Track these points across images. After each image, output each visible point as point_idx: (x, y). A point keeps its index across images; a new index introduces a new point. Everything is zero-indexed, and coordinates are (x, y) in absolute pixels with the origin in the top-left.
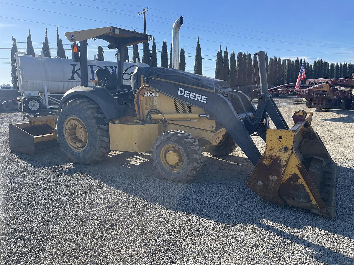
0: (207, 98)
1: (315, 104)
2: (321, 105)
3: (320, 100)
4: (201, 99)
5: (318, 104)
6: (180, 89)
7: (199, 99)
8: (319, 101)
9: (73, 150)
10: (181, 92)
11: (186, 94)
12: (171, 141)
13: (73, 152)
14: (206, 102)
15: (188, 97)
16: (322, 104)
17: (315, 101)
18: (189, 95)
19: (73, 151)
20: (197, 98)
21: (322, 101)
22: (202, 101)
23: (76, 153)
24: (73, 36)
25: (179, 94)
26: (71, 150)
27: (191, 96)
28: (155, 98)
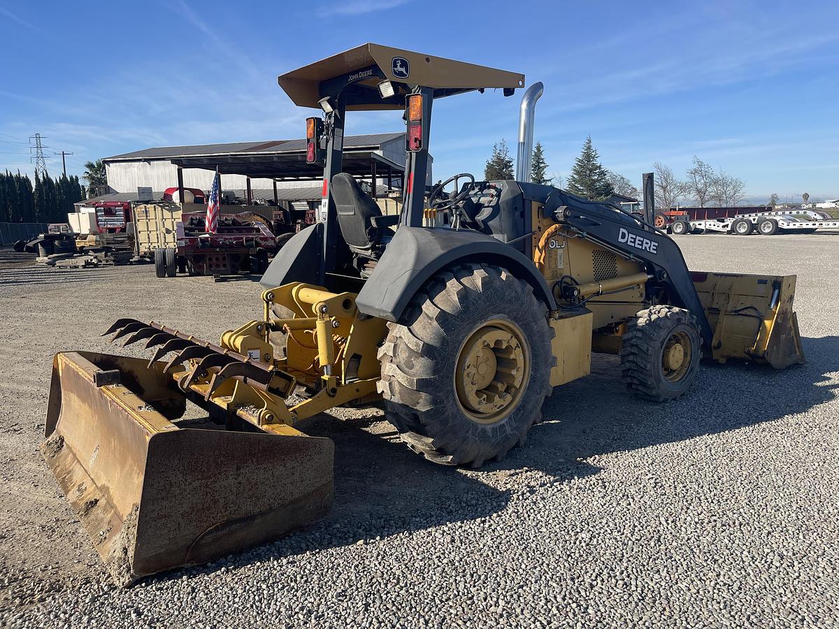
0: (657, 244)
1: (211, 266)
2: (223, 268)
3: (220, 258)
4: (650, 248)
5: (218, 266)
6: (622, 230)
7: (648, 246)
8: (217, 259)
9: (480, 427)
10: (623, 237)
11: (630, 239)
12: (683, 324)
13: (484, 431)
14: (655, 252)
15: (633, 245)
16: (225, 266)
17: (210, 259)
18: (634, 242)
19: (483, 429)
20: (644, 245)
21: (224, 259)
22: (652, 251)
23: (494, 430)
24: (404, 64)
25: (620, 240)
26: (478, 428)
27: (637, 242)
28: (560, 251)
